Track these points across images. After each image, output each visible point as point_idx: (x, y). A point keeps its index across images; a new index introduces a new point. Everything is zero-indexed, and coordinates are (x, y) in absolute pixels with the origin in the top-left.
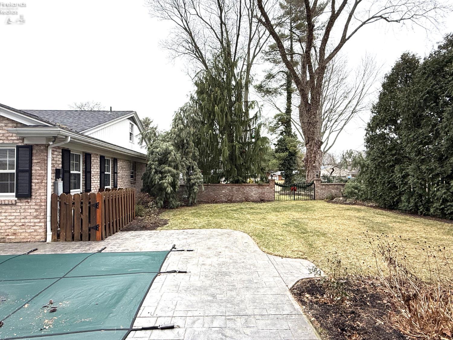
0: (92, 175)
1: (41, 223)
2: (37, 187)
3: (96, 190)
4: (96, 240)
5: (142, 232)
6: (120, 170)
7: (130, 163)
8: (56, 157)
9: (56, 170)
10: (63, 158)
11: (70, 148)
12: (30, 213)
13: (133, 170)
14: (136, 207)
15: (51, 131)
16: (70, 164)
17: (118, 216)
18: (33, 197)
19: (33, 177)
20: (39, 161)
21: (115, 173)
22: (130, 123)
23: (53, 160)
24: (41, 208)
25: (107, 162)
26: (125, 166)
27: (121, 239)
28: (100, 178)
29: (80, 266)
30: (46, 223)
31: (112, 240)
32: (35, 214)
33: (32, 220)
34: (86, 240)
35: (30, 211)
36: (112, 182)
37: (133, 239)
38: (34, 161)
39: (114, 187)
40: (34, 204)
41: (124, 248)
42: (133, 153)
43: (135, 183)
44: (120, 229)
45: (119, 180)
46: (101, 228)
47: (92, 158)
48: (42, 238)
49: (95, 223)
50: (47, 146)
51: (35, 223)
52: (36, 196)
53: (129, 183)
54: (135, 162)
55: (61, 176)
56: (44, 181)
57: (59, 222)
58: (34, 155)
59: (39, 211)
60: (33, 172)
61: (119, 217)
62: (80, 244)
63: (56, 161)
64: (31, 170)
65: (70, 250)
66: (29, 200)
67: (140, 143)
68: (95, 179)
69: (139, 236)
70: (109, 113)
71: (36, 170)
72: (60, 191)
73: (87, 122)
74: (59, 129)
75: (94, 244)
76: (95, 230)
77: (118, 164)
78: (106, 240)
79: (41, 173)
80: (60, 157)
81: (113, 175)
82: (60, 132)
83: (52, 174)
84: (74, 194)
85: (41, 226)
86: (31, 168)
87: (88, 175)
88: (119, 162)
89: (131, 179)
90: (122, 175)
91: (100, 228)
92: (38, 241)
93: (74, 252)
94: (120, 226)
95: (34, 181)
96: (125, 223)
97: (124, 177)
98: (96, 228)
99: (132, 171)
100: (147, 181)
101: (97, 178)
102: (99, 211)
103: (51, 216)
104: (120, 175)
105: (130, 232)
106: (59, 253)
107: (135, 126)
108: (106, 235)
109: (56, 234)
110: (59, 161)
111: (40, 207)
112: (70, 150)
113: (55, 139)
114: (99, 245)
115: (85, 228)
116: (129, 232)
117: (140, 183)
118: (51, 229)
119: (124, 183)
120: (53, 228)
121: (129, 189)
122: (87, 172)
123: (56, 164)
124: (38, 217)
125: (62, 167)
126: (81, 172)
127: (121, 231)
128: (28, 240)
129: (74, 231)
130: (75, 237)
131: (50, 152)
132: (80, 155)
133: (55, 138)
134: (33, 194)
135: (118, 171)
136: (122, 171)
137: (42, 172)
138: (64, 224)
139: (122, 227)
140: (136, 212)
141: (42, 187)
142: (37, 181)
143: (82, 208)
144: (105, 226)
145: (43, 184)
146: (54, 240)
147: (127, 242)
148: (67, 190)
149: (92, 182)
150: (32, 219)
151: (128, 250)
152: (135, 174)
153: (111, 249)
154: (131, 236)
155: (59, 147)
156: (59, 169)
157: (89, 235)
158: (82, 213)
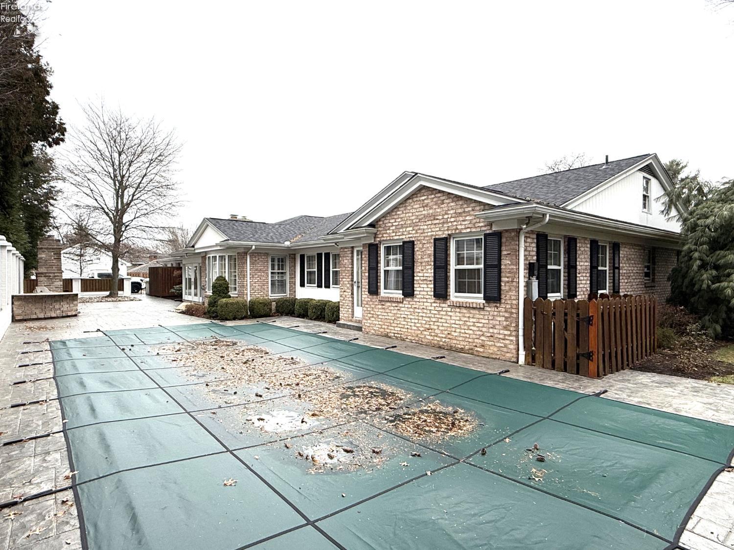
0: (578, 272)
1: (512, 336)
2: (507, 288)
3: (583, 296)
4: (588, 375)
5: (674, 379)
6: (625, 263)
7: (644, 250)
8: (530, 246)
9: (530, 264)
10: (538, 247)
11: (546, 231)
12: (500, 321)
13: (649, 262)
14: (659, 331)
15: (524, 209)
16: (547, 255)
17: (624, 343)
18: (503, 301)
19: (503, 274)
20: (509, 252)
21: (615, 268)
22: (644, 177)
23: (525, 250)
24: (511, 317)
25: (602, 251)
26: (633, 256)
27: (631, 382)
28: (591, 276)
29: (568, 408)
30: (517, 336)
31: (615, 381)
32: (505, 323)
33: (501, 332)
34: (573, 372)
35: (499, 319)
36: (609, 283)
37: (657, 387)
38: (504, 253)
39: (614, 291)
40: (503, 310)
41: (641, 400)
42: (648, 230)
43: (654, 287)
44: (628, 365)
45: (623, 281)
46: (597, 357)
47: (578, 245)
48: (513, 357)
49: (587, 348)
50: (518, 231)
51: (505, 335)
52: (505, 300)
53: (641, 286)
54: (654, 249)
55: (536, 272)
56: (515, 280)
57: (533, 339)
58: (503, 245)
59: (509, 320)
60: (502, 267)
61: (627, 345)
62: (564, 376)
63: (530, 251)
64: (500, 264)
65: (552, 382)
66: (498, 305)
67: (665, 213)
68: (582, 278)
69: (670, 385)
70: (604, 167)
71: (505, 265)
72: (535, 295)
73: (569, 188)
74: (535, 205)
75: (585, 381)
76: (586, 360)
77: (621, 252)
78: (605, 378)
79: (512, 269)
80: (534, 245)
81: (612, 271)
82: (537, 209)
83: (525, 269)
84: (554, 300)
85: (512, 341)
86: (500, 262)
87: (572, 271)
88: (623, 249)
89: (646, 278)
90: (628, 272)
91: (595, 357)
92: (508, 360)
93: (557, 386)
94: (628, 360)
95: (503, 279)
96: (637, 357)
97: (632, 274)
98: (589, 356)
99: (649, 264)
100: (680, 284)
101: (586, 276)
102: (593, 329)
103: (524, 329)
104: (625, 271)
105: (649, 374)
106: (537, 382)
107: (654, 181)
108: (604, 370)
109: (530, 356)
110: (533, 251)
111: (511, 314)
112: (547, 235)
113: (529, 220)
114: (594, 384)
115: (572, 353)
116: (647, 373)
117: (665, 288)
118: (524, 347)
119: (631, 286)
120: (526, 346)
121: (645, 297)
122: (571, 268)
123: (530, 255)
124: (509, 328)
125: (538, 260)
126: (562, 268)
127: (631, 369)
128: (498, 357)
129: (554, 355)
130: (556, 364)
131: (522, 239)
132: (560, 241)
133: (529, 218)
134: (503, 296)
135: (621, 265)
136: (628, 265)
137: (512, 267)
138: (540, 343)
139: (633, 362)
140: (658, 340)
141: (513, 288)
142: (507, 279)
143: (566, 321)
144: (604, 356)
145: (514, 284)
146: (527, 363)
147: (645, 390)
148: (543, 294)
149: (578, 282)
150: (502, 329)
151: (649, 404)
152: (654, 270)
153: (617, 396)
154: (652, 382)
155: (532, 232)
156: (533, 263)
157: (578, 365)
158: (566, 329)
